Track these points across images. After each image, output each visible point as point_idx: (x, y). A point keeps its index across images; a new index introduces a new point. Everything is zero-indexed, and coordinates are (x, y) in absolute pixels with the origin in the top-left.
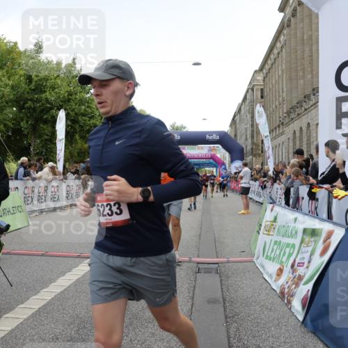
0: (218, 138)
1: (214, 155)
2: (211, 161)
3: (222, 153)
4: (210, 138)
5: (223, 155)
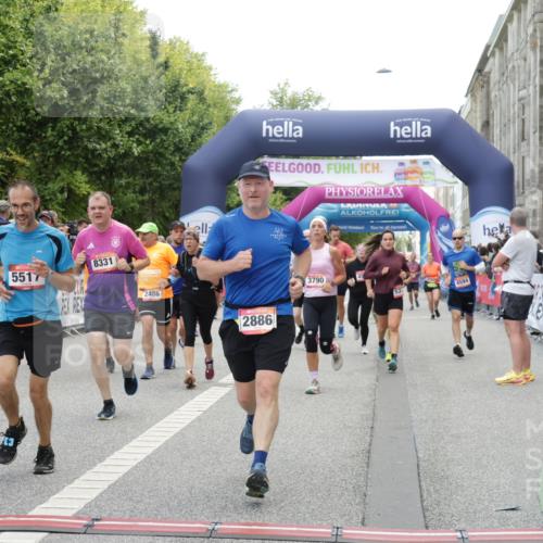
0: (429, 132)
1: (416, 189)
2: (405, 207)
3: (438, 183)
4: (403, 132)
5: (446, 189)
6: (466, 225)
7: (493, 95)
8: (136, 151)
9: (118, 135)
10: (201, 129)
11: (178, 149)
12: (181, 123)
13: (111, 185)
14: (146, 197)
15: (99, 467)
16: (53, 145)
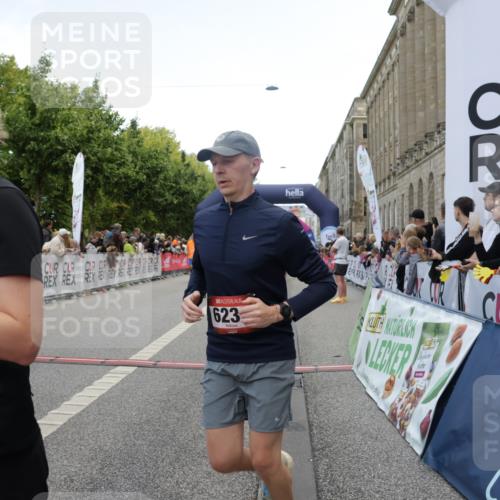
0: (302, 194)
3: (307, 216)
4: (291, 194)
5: (310, 219)
6: (319, 234)
7: (330, 178)
8: (175, 202)
9: (168, 195)
10: (203, 192)
11: (194, 201)
12: (195, 189)
13: (164, 216)
14: (180, 222)
15: (159, 339)
16: (139, 200)
